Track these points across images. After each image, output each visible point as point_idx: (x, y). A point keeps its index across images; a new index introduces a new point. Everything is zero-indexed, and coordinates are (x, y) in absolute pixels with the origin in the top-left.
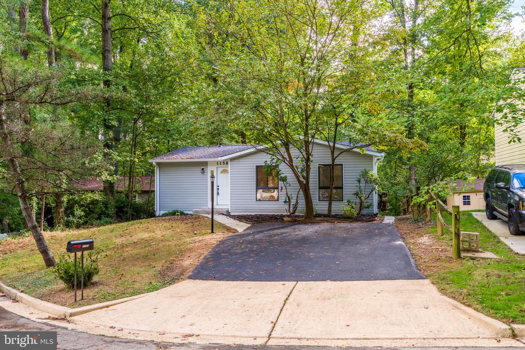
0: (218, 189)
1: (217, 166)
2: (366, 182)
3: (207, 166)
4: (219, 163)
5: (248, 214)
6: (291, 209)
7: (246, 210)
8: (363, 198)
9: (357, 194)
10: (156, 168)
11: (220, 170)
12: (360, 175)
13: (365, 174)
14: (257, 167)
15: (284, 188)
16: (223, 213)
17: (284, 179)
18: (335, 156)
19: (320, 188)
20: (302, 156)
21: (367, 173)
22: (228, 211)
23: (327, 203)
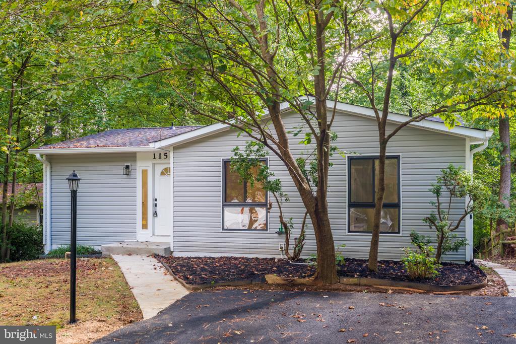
0: (156, 205)
1: (155, 161)
2: (452, 193)
3: (135, 161)
4: (157, 156)
5: (208, 255)
6: (292, 246)
7: (203, 248)
8: (446, 229)
9: (431, 220)
10: (44, 166)
11: (159, 169)
12: (439, 179)
13: (450, 176)
14: (226, 163)
15: (275, 204)
16: (157, 252)
17: (275, 187)
18: (387, 133)
19: (351, 205)
20: (309, 130)
21: (456, 174)
22: (167, 250)
23: (369, 237)
